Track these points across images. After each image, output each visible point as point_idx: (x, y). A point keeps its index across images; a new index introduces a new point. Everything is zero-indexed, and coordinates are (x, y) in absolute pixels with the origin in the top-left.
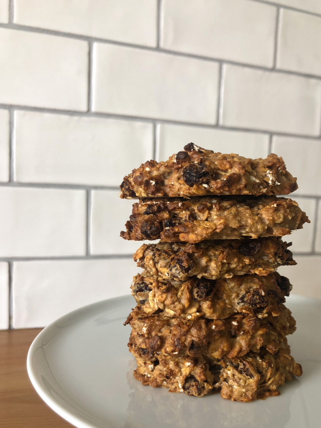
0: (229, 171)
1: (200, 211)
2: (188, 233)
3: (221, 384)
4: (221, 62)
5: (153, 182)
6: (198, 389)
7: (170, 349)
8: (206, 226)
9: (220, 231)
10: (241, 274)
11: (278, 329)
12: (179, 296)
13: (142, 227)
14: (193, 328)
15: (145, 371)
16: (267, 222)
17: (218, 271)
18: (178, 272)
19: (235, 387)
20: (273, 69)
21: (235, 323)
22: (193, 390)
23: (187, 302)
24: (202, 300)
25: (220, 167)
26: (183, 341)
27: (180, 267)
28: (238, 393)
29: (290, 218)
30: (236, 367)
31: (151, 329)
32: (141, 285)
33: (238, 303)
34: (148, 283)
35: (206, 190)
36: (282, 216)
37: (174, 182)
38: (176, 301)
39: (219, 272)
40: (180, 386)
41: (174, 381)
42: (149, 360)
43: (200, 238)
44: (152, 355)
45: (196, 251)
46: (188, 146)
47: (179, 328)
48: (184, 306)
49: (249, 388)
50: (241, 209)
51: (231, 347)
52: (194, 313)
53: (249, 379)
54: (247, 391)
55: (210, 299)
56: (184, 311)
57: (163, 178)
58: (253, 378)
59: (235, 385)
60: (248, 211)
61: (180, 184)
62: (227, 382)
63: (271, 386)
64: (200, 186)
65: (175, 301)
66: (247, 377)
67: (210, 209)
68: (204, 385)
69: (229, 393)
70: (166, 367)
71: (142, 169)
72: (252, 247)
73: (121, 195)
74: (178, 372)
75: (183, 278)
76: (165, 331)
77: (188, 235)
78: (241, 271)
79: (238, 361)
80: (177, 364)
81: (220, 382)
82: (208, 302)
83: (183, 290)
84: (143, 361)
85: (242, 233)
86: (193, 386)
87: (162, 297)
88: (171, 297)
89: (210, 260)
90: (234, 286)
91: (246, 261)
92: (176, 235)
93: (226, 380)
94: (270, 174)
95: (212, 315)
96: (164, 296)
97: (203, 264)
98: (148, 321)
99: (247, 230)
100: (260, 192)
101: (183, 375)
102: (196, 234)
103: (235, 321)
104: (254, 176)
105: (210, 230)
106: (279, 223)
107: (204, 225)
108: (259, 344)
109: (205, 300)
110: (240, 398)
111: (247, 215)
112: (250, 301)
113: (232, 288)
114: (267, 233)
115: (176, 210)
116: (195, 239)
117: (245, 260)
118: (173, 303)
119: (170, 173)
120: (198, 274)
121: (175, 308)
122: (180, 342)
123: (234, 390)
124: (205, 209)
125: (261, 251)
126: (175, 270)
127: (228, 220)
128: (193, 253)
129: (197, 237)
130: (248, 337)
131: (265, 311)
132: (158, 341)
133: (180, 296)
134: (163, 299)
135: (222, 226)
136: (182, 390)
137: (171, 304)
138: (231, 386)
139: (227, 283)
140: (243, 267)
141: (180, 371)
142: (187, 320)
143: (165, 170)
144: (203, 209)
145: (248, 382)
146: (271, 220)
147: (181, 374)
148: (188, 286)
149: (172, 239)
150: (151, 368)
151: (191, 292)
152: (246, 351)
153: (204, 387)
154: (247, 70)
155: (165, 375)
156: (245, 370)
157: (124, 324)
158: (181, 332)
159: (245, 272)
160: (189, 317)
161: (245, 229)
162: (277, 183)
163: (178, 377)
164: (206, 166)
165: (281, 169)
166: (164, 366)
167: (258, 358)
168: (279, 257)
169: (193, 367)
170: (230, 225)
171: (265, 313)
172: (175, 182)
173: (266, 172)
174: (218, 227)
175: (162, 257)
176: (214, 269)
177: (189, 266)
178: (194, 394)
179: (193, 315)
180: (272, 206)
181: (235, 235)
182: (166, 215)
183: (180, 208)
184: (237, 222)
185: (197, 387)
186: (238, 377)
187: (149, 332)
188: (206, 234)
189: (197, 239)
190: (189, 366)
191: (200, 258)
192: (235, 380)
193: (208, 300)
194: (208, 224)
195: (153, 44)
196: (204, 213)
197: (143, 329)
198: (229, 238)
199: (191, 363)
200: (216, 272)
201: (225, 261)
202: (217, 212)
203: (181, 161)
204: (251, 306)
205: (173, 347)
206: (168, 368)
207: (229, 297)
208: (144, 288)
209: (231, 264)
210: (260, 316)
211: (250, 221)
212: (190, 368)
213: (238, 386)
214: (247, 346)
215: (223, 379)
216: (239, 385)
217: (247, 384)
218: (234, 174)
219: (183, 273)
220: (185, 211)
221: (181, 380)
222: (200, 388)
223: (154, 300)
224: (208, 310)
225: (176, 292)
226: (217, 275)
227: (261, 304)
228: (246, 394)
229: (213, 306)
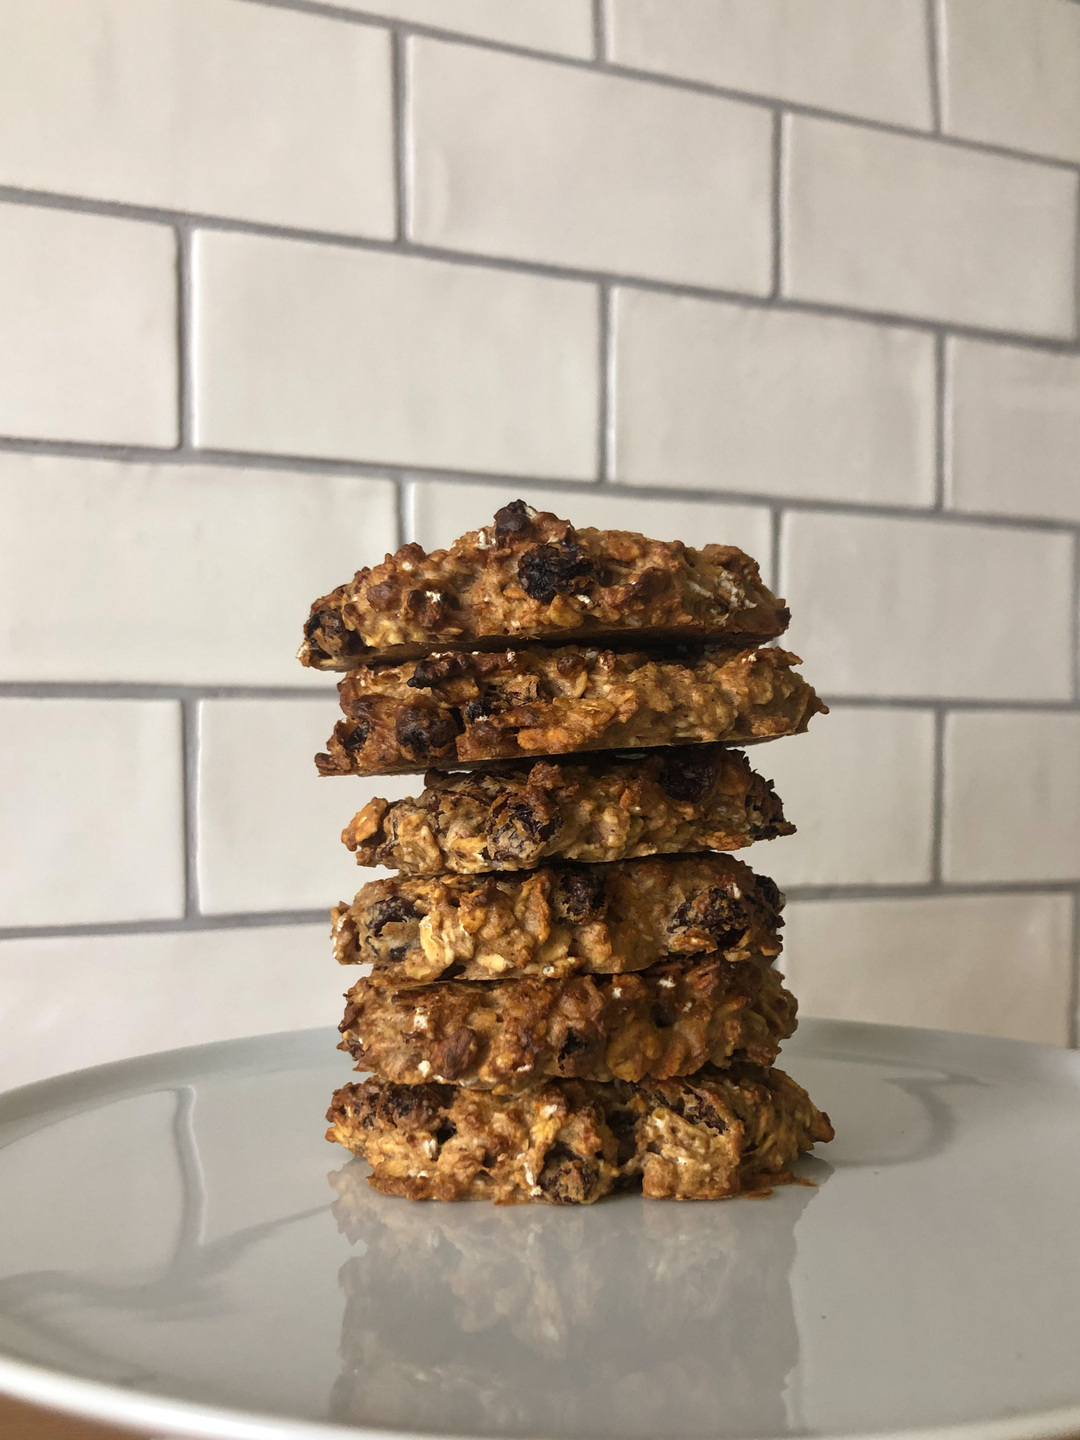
0: (640, 563)
1: (563, 673)
2: (544, 727)
3: (640, 1160)
4: (604, 281)
5: (434, 595)
6: (583, 1177)
7: (506, 1060)
8: (590, 708)
9: (628, 721)
10: (671, 851)
11: (766, 1007)
12: (519, 915)
13: (402, 723)
14: (565, 998)
15: (408, 1168)
16: (737, 700)
17: (623, 833)
18: (516, 843)
19: (683, 1160)
20: (774, 300)
21: (668, 983)
22: (571, 1184)
23: (545, 927)
24: (581, 920)
25: (616, 553)
26: (543, 1032)
27: (524, 827)
28: (693, 1176)
29: (787, 693)
30: (678, 1109)
31: (440, 1018)
32: (393, 904)
33: (671, 930)
34: (411, 898)
35: (584, 611)
36: (769, 687)
37: (490, 596)
38: (513, 928)
39: (625, 838)
40: (530, 1178)
41: (512, 1166)
42: (421, 1128)
43: (578, 738)
44: (430, 1113)
45: (563, 784)
46: (510, 510)
47: (527, 999)
48: (535, 939)
49: (718, 1159)
50: (669, 669)
51: (664, 1049)
52: (561, 958)
53: (715, 1136)
54: (715, 1169)
55: (602, 917)
56: (535, 953)
57: (454, 591)
58: (724, 1132)
59: (681, 1156)
60: (687, 673)
61: (509, 599)
62: (659, 1153)
63: (770, 1158)
64: (571, 600)
65: (510, 926)
66: (709, 1130)
67: (591, 668)
68: (599, 1166)
69: (668, 1179)
70: (484, 1131)
71: (390, 567)
72: (692, 780)
73: (304, 655)
74: (522, 1140)
75: (533, 858)
76: (481, 1020)
77: (544, 734)
78: (672, 842)
79: (679, 1093)
80: (517, 1117)
81: (637, 1157)
82: (597, 927)
83: (527, 899)
84: (401, 1137)
85: (676, 729)
86: (567, 1172)
87: (474, 919)
88: (501, 916)
89: (599, 809)
90: (654, 887)
91: (685, 813)
92: (509, 734)
93: (653, 1148)
94: (729, 580)
95: (609, 961)
96: (479, 914)
97: (584, 818)
98: (425, 1001)
99: (691, 719)
100: (712, 624)
101: (537, 1144)
102: (566, 729)
103: (667, 979)
104: (695, 581)
105: (604, 717)
106: (763, 703)
107: (583, 707)
108: (730, 1039)
109: (591, 920)
110: (698, 1190)
111: (687, 681)
112: (705, 917)
113: (649, 892)
114: (735, 732)
115: (497, 673)
116: (565, 742)
117: (681, 810)
118: (506, 932)
119: (470, 578)
120: (570, 846)
121: (513, 946)
122: (535, 1036)
123: (681, 1169)
124: (580, 667)
125: (714, 791)
126: (510, 838)
127: (644, 692)
128: (556, 789)
129: (571, 736)
130: (702, 1019)
131: (744, 942)
132: (469, 1043)
133: (524, 913)
134: (477, 924)
135: (634, 706)
136: (536, 1191)
137: (500, 936)
138: (670, 1162)
139: (635, 882)
140: (679, 828)
141: (527, 1134)
142: (543, 980)
143: (455, 570)
144: (574, 666)
145: (712, 1142)
146: (745, 695)
147: (531, 1144)
148: (543, 884)
149: (493, 750)
150: (431, 1149)
151: (550, 901)
152: (702, 1057)
153: (597, 1173)
154: (688, 304)
155: (480, 1159)
156: (703, 1110)
157: (339, 1028)
158: (534, 1010)
159: (682, 843)
160: (549, 970)
161: (686, 716)
162: (747, 602)
163: (524, 1154)
164: (582, 548)
165: (749, 574)
166: (478, 1129)
167: (728, 1083)
168: (756, 808)
169: (566, 1116)
170: (652, 705)
171: (743, 949)
172: (493, 596)
173: (719, 576)
174: (622, 709)
175: (461, 811)
176: (613, 831)
177: (551, 820)
178: (573, 1195)
179: (559, 963)
180: (744, 660)
181: (661, 736)
182: (470, 690)
183: (509, 666)
184: (667, 697)
185: (581, 1173)
186: (687, 1133)
187: (437, 1025)
188: (595, 727)
189: (571, 741)
190: (551, 1117)
191: (572, 802)
192: (678, 1143)
193: (595, 920)
194: (592, 704)
195: (387, 232)
196: (573, 680)
197: (415, 1020)
198: (644, 745)
199: (559, 1104)
200: (619, 837)
201: (638, 808)
202: (609, 677)
203: (511, 540)
204: (707, 931)
205: (514, 1052)
206: (491, 1133)
207: (645, 914)
208: (401, 912)
209: (651, 819)
210: (731, 957)
211: (696, 697)
212: (557, 1120)
213: (690, 1157)
214: (704, 1043)
215: (645, 1147)
216: (692, 1155)
217: (712, 1150)
218: (654, 569)
219: (535, 842)
220: (524, 674)
221: (531, 1161)
222: (588, 1175)
223: (441, 938)
224: (599, 948)
225: (509, 902)
226: (619, 848)
227: (733, 922)
228: (712, 1179)
229: (610, 936)
